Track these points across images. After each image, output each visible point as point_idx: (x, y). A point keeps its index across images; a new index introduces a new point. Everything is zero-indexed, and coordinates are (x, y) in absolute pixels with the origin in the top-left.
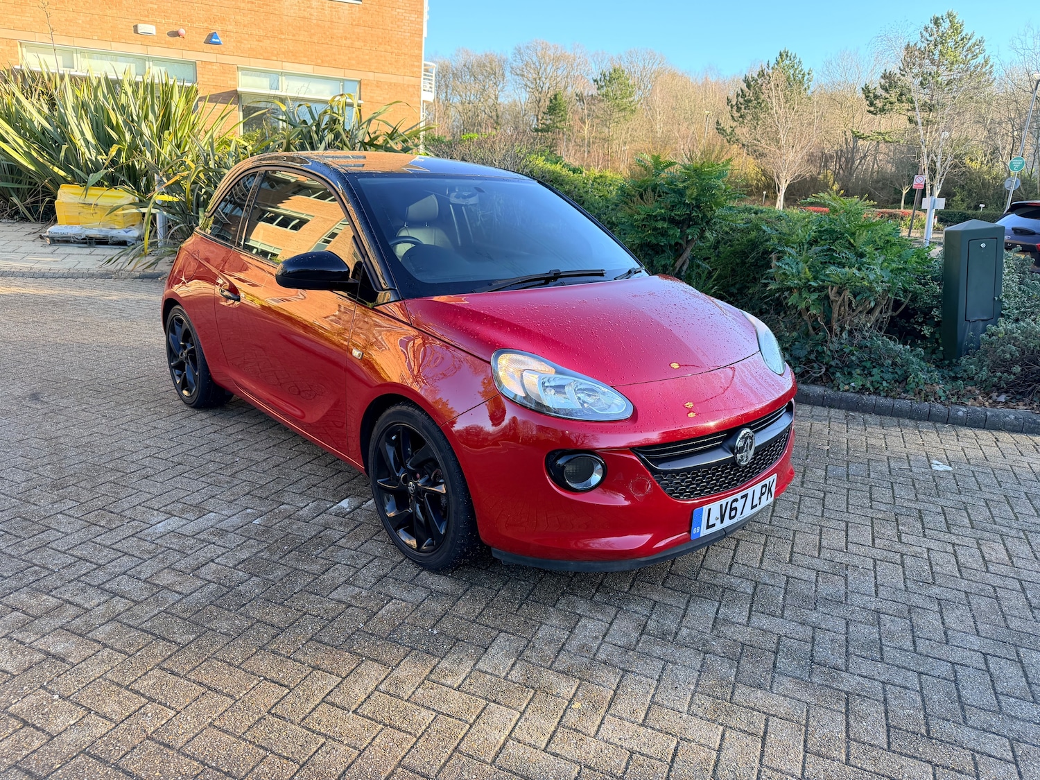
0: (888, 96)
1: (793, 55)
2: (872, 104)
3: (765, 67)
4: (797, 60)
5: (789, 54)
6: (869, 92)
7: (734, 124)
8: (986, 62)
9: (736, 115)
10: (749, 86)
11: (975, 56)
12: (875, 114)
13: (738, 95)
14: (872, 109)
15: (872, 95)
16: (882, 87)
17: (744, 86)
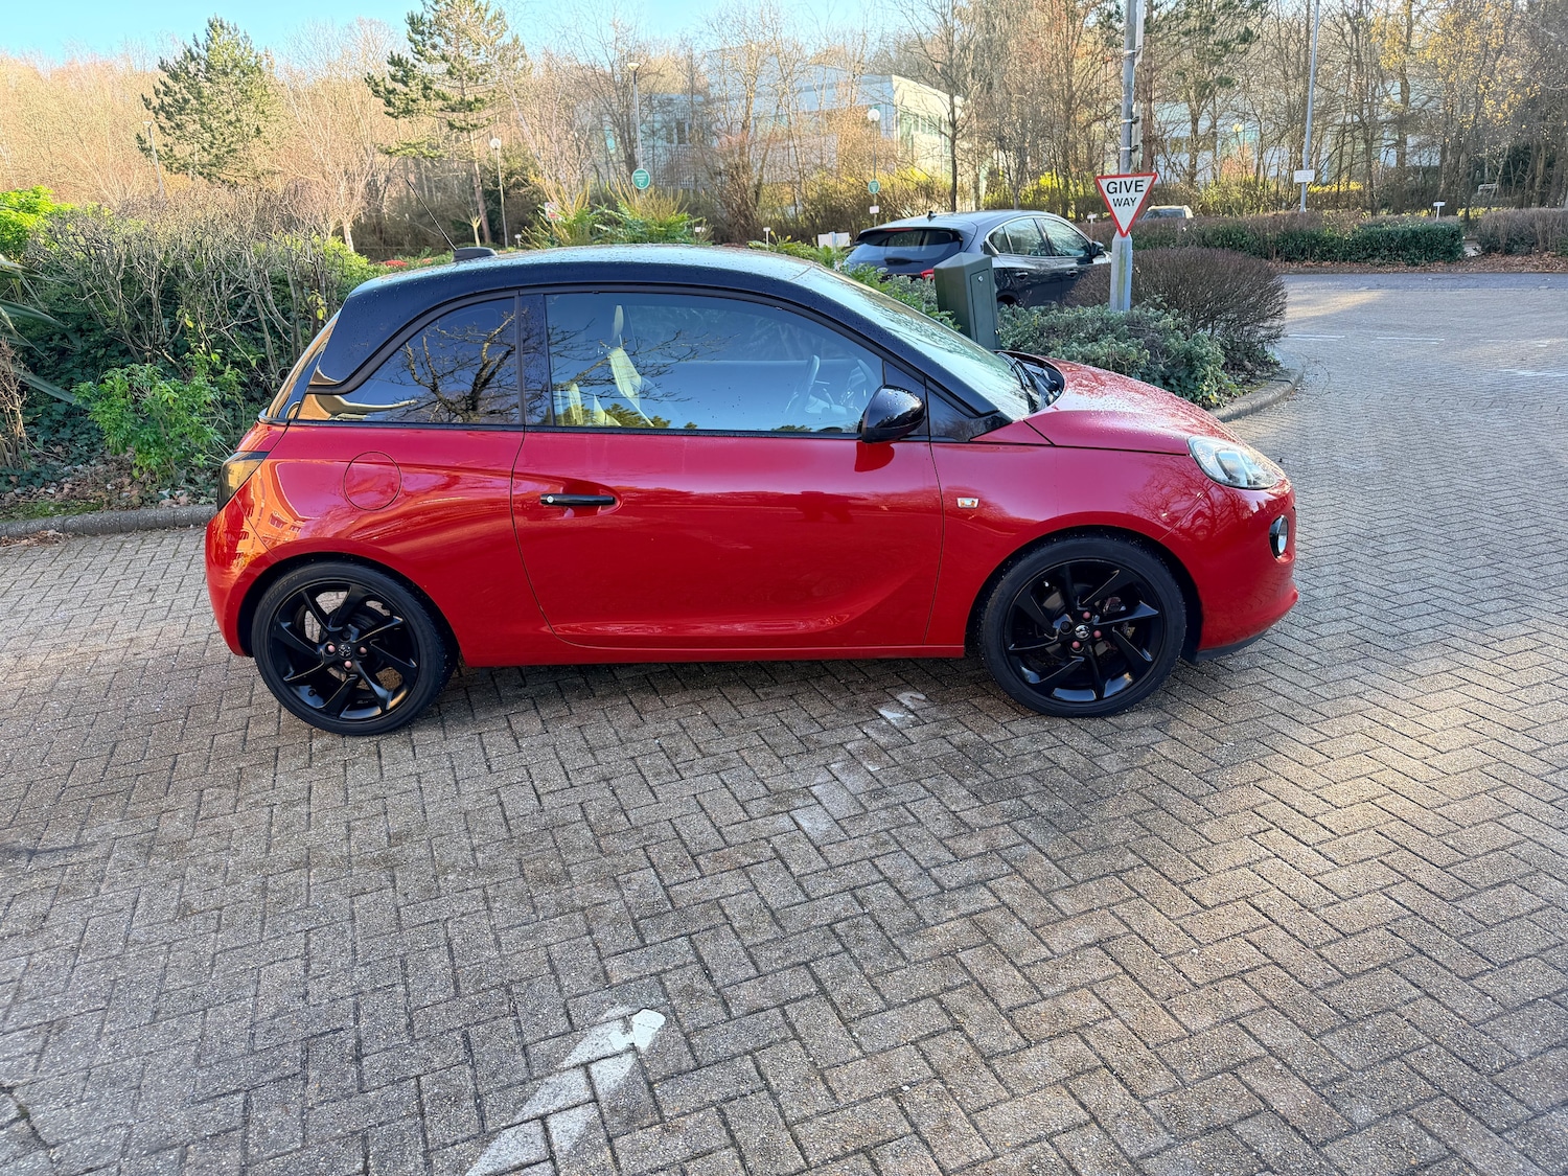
0: (406, 90)
1: (232, 25)
2: (389, 103)
3: (190, 43)
4: (242, 34)
5: (225, 25)
6: (376, 84)
7: (169, 140)
8: (516, 41)
9: (167, 124)
10: (175, 77)
11: (500, 34)
12: (396, 117)
13: (157, 92)
14: (391, 110)
15: (382, 89)
16: (394, 78)
17: (164, 77)
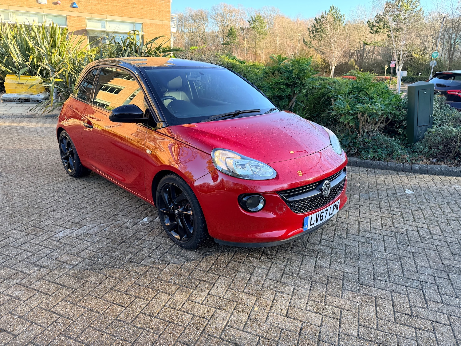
2: (371, 29)
3: (324, 13)
4: (338, 10)
5: (335, 8)
6: (370, 24)
7: (311, 40)
8: (421, 9)
9: (312, 35)
10: (317, 22)
11: (416, 7)
12: (373, 34)
13: (312, 27)
14: (372, 31)
15: (371, 25)
16: (376, 21)
17: (315, 22)
